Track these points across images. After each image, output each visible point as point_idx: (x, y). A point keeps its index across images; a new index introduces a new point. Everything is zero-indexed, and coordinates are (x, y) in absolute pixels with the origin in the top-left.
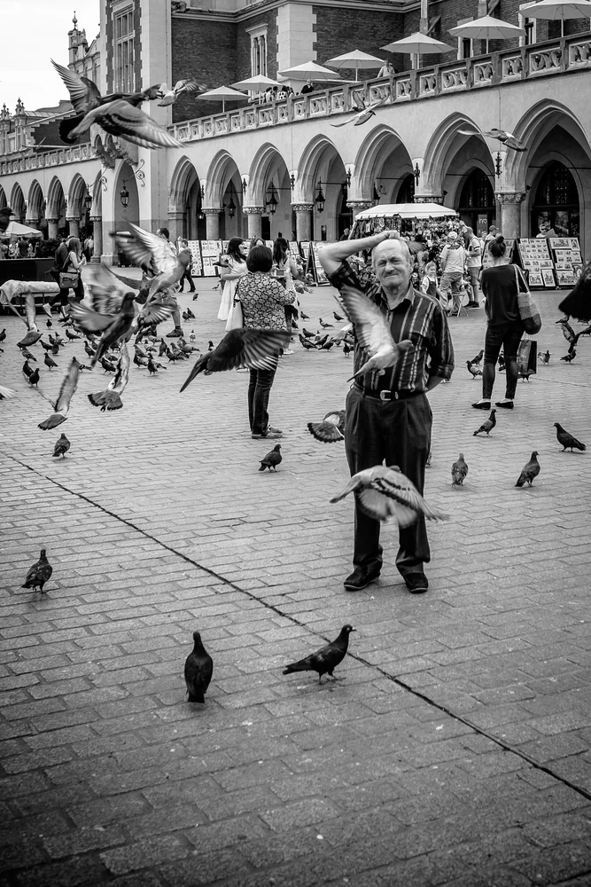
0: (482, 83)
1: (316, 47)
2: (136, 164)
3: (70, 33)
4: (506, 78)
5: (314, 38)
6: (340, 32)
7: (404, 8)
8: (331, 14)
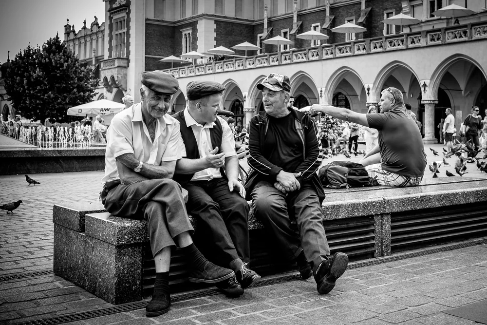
0: (314, 58)
1: (216, 39)
2: (126, 91)
3: (65, 26)
4: (325, 57)
5: (215, 35)
6: (226, 33)
7: (254, 23)
8: (222, 24)
